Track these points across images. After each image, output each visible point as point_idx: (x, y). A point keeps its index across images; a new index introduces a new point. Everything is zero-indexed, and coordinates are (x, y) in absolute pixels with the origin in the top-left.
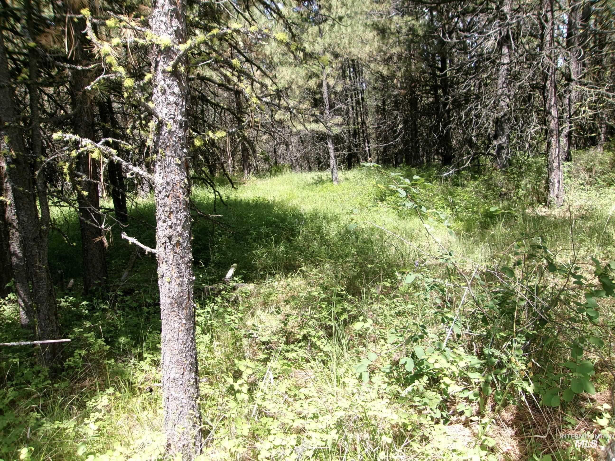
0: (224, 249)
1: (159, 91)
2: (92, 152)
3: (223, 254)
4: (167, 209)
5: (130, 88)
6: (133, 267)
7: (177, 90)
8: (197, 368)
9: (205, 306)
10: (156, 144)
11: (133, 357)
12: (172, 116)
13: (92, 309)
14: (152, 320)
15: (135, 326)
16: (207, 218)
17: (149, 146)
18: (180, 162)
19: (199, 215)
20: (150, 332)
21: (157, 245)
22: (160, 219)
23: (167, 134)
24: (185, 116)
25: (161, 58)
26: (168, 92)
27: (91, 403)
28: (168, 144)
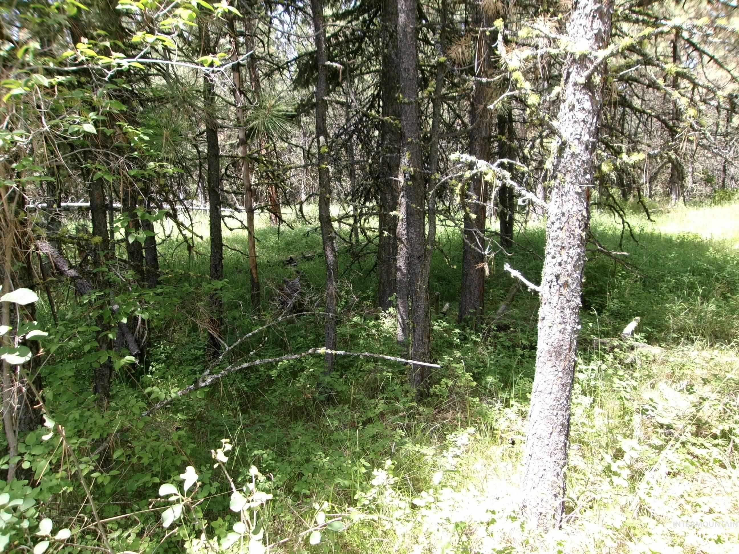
0: (626, 295)
1: (567, 106)
2: (486, 174)
3: (624, 302)
4: (559, 243)
5: (534, 105)
6: (513, 300)
7: (588, 105)
8: (568, 432)
9: (590, 362)
10: (556, 168)
11: (499, 401)
12: (578, 137)
13: (464, 339)
14: (525, 365)
15: (506, 367)
16: (609, 254)
17: (547, 170)
18: (580, 191)
19: (598, 250)
20: (521, 378)
21: (542, 283)
22: (549, 253)
23: (569, 157)
24: (593, 135)
25: (573, 69)
26: (576, 109)
27: (451, 437)
28: (569, 169)
